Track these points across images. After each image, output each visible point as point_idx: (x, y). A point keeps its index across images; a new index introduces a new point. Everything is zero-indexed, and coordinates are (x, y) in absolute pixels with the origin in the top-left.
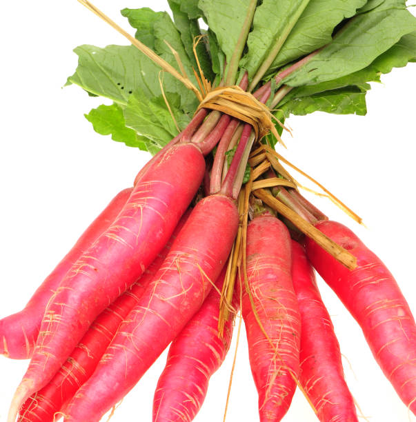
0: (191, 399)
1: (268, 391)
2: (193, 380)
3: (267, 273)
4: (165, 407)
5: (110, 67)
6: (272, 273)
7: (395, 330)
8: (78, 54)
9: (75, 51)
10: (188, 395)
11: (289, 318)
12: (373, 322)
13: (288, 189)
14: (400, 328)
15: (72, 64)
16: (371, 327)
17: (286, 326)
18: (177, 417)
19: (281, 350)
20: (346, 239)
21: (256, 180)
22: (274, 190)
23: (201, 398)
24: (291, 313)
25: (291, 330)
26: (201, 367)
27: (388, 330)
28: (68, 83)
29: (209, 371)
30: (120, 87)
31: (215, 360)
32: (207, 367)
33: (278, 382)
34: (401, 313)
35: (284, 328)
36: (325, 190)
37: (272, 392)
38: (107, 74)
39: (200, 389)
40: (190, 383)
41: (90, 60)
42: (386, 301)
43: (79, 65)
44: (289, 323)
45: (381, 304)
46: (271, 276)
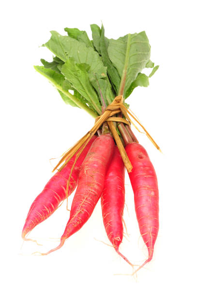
0: (47, 210)
1: (73, 219)
2: (50, 201)
3: (94, 164)
4: (34, 210)
5: (64, 44)
6: (97, 164)
7: (147, 200)
8: (52, 33)
9: (51, 32)
10: (46, 207)
11: (96, 187)
12: (139, 194)
13: (125, 124)
14: (149, 200)
15: (48, 37)
16: (137, 196)
17: (93, 191)
18: (38, 216)
19: (86, 201)
20: (141, 153)
21: (112, 117)
22: (118, 123)
23: (52, 210)
24: (98, 185)
25: (95, 193)
26: (57, 196)
27: (144, 200)
28: (43, 45)
29: (60, 198)
30: (66, 54)
31: (65, 195)
32: (59, 197)
33: (79, 216)
34: (153, 193)
35: (91, 191)
36: (145, 131)
37: (74, 220)
38: (63, 47)
39: (53, 206)
40: (48, 202)
41: (56, 38)
42: (148, 186)
43: (51, 38)
44: (95, 190)
45: (145, 187)
46: (95, 165)
